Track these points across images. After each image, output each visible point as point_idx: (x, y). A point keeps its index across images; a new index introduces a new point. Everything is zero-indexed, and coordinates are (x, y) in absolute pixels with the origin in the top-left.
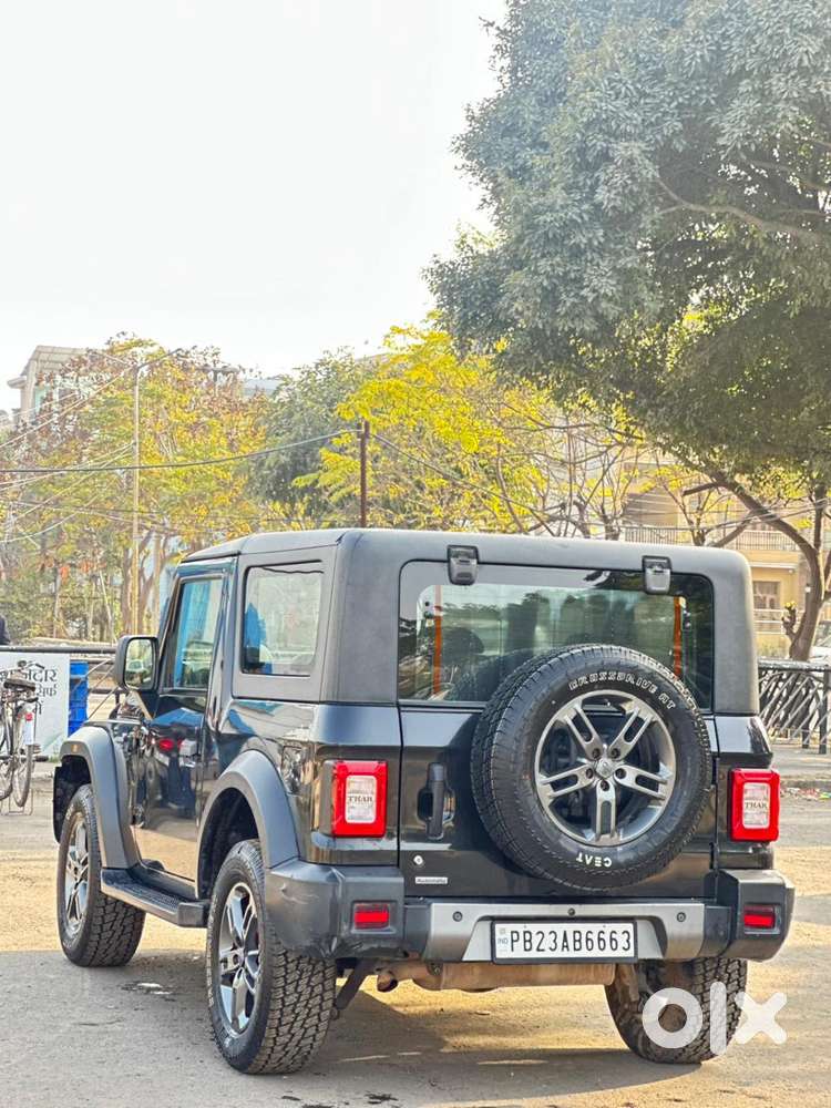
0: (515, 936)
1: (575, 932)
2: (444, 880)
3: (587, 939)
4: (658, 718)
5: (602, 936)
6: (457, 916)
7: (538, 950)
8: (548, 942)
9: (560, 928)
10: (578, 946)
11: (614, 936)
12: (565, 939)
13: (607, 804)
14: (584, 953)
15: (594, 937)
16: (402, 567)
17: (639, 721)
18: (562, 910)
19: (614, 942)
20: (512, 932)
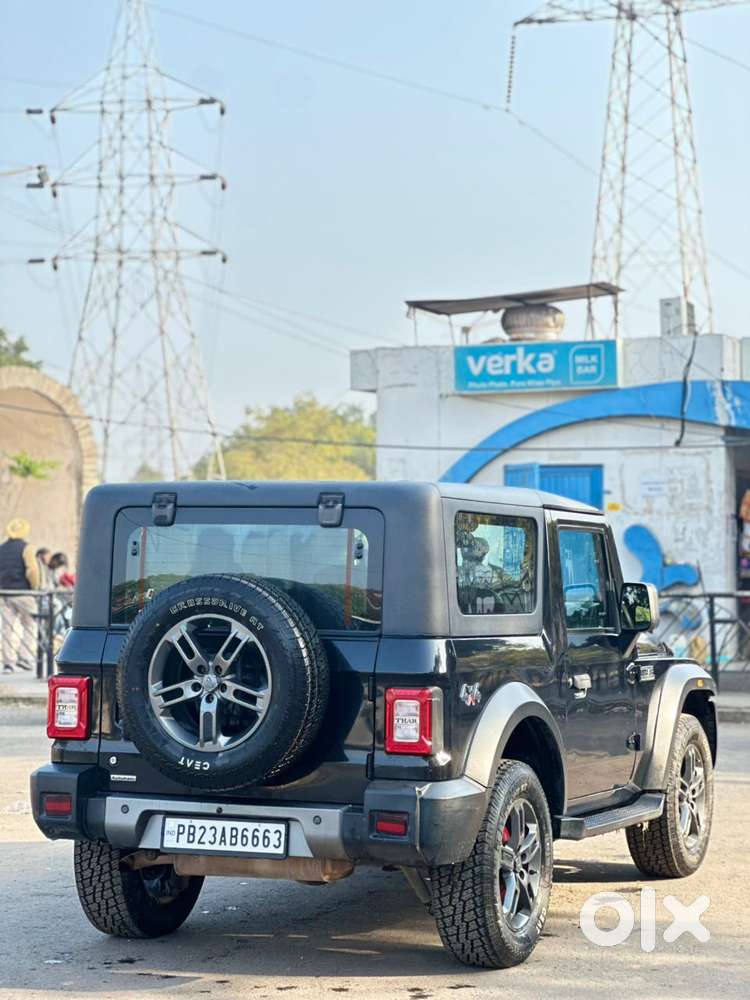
0: (181, 829)
1: (232, 829)
2: (135, 777)
3: (243, 836)
4: (254, 638)
5: (256, 833)
6: (125, 809)
7: (199, 842)
8: (208, 836)
9: (219, 824)
10: (234, 841)
11: (267, 834)
12: (223, 834)
13: (208, 715)
14: (239, 848)
15: (249, 835)
16: (116, 516)
17: (236, 641)
18: (212, 808)
19: (266, 840)
20: (179, 826)
